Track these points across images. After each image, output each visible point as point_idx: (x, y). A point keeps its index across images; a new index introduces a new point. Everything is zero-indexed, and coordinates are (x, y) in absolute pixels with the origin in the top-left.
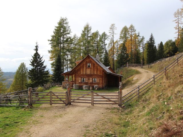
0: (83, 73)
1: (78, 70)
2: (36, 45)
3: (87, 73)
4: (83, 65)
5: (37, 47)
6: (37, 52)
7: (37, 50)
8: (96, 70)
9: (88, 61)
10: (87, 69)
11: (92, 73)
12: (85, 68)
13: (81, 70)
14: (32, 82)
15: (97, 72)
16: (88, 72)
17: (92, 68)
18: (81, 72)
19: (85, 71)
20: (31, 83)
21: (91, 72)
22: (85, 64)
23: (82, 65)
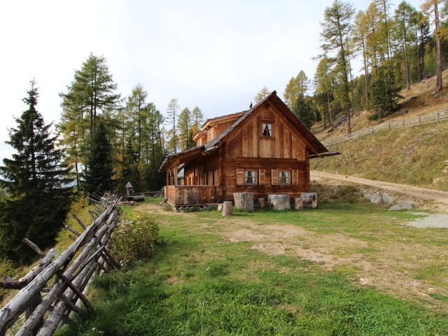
0: (249, 154)
1: (231, 142)
2: (30, 89)
3: (261, 153)
4: (250, 128)
5: (32, 93)
6: (32, 107)
7: (32, 101)
8: (288, 145)
9: (263, 115)
10: (261, 142)
11: (278, 156)
12: (255, 138)
13: (245, 144)
14: (11, 197)
15: (291, 151)
16: (266, 150)
17: (277, 137)
18: (245, 149)
19: (255, 146)
20: (11, 200)
21: (273, 152)
22: (255, 124)
23: (245, 127)
